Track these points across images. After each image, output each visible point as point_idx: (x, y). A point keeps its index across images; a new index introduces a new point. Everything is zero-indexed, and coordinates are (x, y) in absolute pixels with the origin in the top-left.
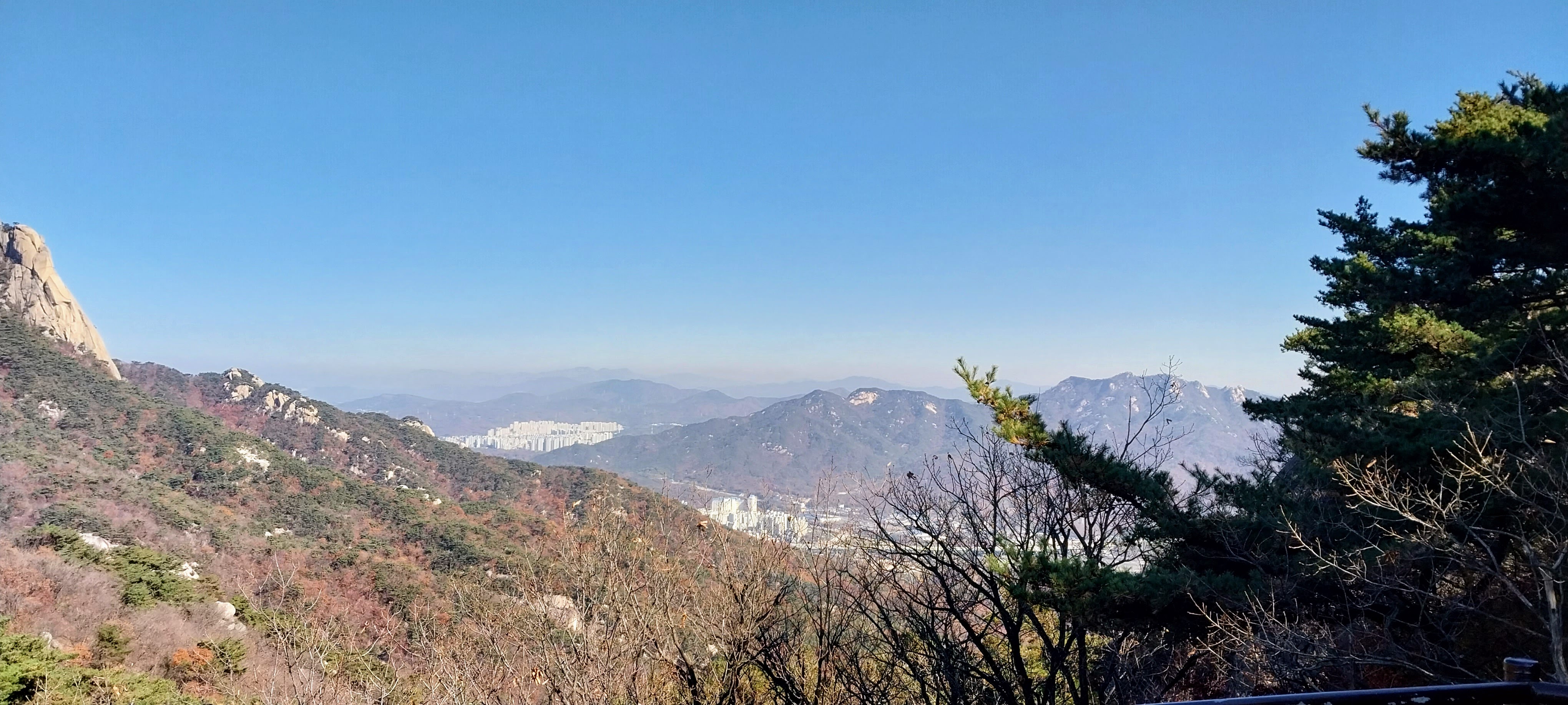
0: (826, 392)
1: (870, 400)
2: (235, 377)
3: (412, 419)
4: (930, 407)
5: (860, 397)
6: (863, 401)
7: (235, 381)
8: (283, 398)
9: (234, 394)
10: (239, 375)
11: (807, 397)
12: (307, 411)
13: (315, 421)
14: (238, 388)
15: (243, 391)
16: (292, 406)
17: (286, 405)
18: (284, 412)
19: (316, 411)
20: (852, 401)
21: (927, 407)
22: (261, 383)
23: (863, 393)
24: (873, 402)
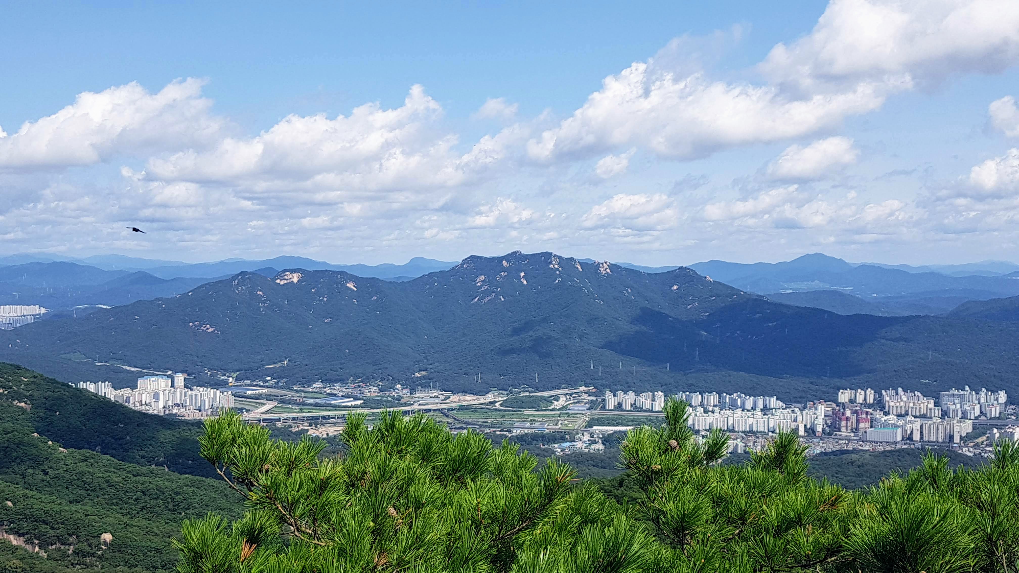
0: (250, 273)
1: (295, 280)
4: (350, 285)
5: (286, 277)
6: (289, 281)
11: (235, 277)
20: (278, 281)
21: (348, 285)
23: (288, 273)
24: (298, 281)
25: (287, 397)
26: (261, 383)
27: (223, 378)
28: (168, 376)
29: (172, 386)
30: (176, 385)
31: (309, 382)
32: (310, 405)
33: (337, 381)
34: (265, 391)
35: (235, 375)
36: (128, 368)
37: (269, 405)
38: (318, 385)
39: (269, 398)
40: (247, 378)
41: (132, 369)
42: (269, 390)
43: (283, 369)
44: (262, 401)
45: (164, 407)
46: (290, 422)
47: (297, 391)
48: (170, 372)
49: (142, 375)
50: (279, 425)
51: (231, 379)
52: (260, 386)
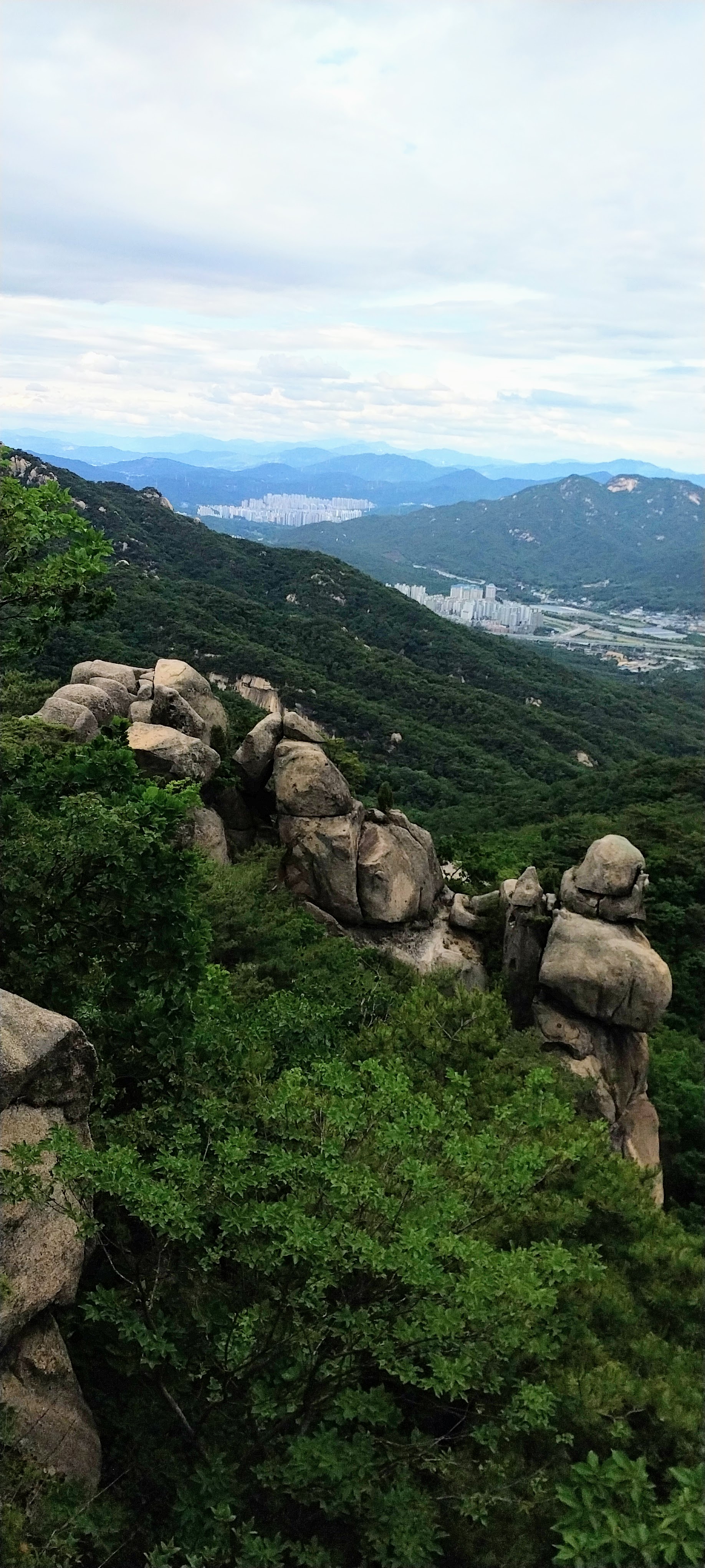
0: (582, 477)
1: (630, 487)
4: (694, 498)
5: (620, 484)
6: (622, 489)
11: (563, 481)
20: (610, 488)
21: (691, 497)
23: (622, 479)
24: (634, 489)
25: (601, 623)
26: (575, 604)
27: (535, 594)
28: (481, 586)
29: (484, 597)
30: (487, 595)
31: (629, 608)
32: (624, 633)
33: (660, 610)
34: (578, 612)
35: (549, 592)
36: (444, 574)
37: (579, 629)
38: (638, 611)
39: (582, 620)
40: (561, 597)
41: (448, 575)
42: (583, 611)
43: (603, 591)
44: (572, 624)
45: (473, 618)
46: (601, 650)
47: (613, 617)
48: (483, 582)
49: (456, 582)
50: (588, 651)
51: (544, 596)
52: (574, 607)
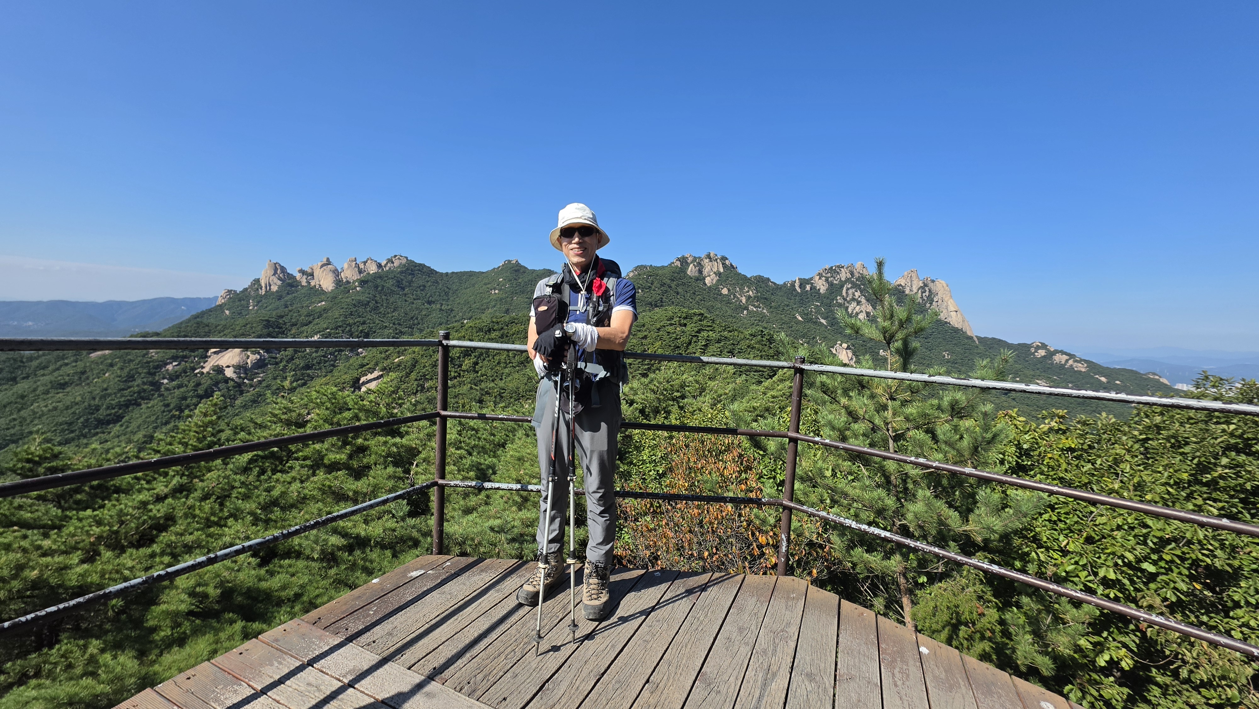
2: (1038, 346)
3: (1154, 374)
7: (1038, 348)
8: (1065, 357)
9: (1036, 354)
10: (1040, 344)
12: (1080, 365)
13: (1083, 370)
14: (1039, 351)
15: (1042, 353)
16: (1071, 362)
17: (1067, 361)
18: (1065, 364)
19: (1086, 365)
22: (1052, 350)
